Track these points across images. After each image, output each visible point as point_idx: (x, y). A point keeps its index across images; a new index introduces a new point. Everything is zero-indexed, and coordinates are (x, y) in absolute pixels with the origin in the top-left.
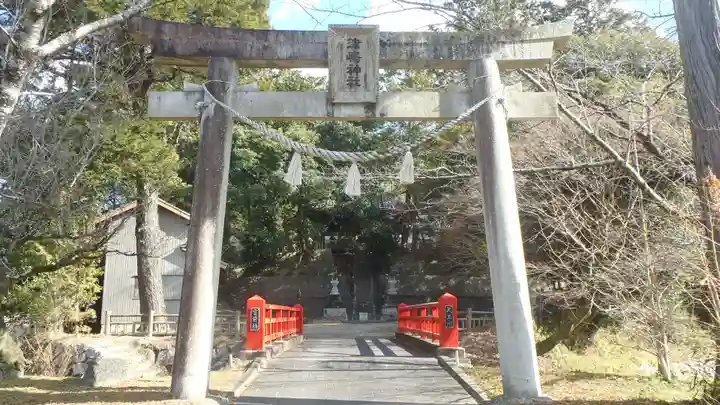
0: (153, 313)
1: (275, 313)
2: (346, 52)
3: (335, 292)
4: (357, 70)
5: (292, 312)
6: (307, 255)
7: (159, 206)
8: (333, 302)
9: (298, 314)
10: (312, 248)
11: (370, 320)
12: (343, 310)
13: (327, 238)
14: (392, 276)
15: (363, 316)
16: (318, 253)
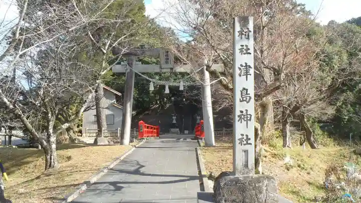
0: (103, 129)
1: (148, 127)
2: (165, 54)
3: (174, 122)
4: (168, 59)
5: (155, 128)
6: (162, 107)
7: (104, 88)
8: (174, 126)
9: (157, 129)
10: (165, 103)
11: (189, 134)
12: (178, 129)
13: (173, 98)
14: (198, 116)
15: (186, 132)
16: (168, 105)
